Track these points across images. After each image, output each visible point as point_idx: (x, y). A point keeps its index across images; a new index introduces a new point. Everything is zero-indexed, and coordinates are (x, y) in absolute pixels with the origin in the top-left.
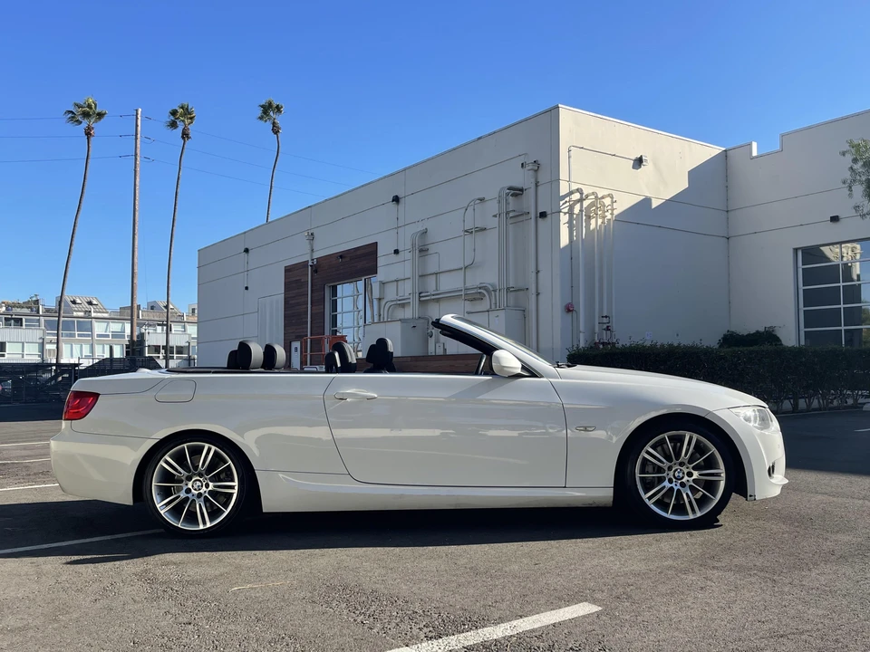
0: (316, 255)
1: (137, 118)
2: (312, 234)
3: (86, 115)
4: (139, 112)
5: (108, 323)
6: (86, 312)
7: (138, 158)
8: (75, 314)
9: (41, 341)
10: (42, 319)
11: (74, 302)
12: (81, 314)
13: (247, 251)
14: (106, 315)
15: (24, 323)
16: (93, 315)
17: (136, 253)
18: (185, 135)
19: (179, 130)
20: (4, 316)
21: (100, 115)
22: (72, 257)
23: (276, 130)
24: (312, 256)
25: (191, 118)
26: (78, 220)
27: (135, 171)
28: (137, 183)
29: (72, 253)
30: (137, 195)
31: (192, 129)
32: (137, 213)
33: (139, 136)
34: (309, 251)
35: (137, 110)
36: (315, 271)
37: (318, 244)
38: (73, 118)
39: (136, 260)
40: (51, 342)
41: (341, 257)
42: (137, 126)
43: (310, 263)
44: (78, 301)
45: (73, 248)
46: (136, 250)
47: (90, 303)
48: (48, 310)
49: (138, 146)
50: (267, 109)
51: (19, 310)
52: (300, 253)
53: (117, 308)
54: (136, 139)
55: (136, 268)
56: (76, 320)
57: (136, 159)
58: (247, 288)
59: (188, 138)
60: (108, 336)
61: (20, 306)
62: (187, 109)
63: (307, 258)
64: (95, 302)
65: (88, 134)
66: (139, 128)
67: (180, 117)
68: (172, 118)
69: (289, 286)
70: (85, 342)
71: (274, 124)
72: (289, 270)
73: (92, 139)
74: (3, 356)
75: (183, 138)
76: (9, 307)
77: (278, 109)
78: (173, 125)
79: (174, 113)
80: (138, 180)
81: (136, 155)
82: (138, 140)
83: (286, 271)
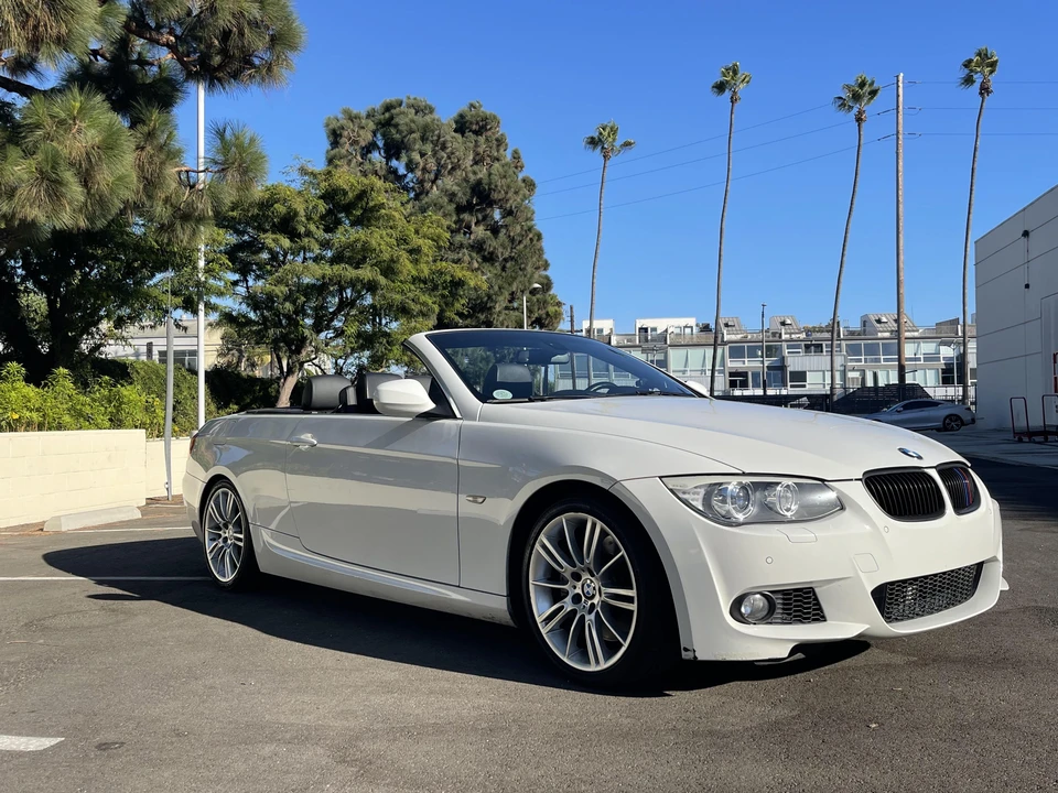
1: (898, 86)
3: (856, 97)
4: (901, 78)
5: (919, 343)
6: (893, 332)
7: (901, 137)
8: (880, 335)
9: (842, 368)
10: (844, 343)
11: (879, 321)
12: (887, 335)
13: (1026, 234)
14: (916, 334)
15: (825, 349)
17: (902, 257)
18: (984, 90)
19: (977, 86)
20: (803, 343)
22: (844, 269)
25: (993, 65)
27: (897, 153)
28: (900, 168)
29: (844, 265)
30: (900, 183)
31: (993, 80)
32: (901, 206)
33: (901, 108)
35: (897, 77)
38: (842, 104)
39: (901, 265)
40: (853, 370)
42: (898, 96)
44: (884, 320)
45: (844, 258)
46: (901, 252)
48: (852, 333)
49: (901, 121)
51: (818, 335)
53: (933, 325)
54: (898, 112)
55: (901, 274)
56: (880, 342)
57: (898, 138)
58: (1027, 286)
59: (988, 93)
60: (919, 359)
61: (821, 330)
62: (986, 55)
65: (859, 120)
66: (901, 99)
67: (978, 70)
68: (967, 71)
70: (894, 368)
73: (863, 125)
74: (804, 386)
75: (981, 94)
76: (808, 331)
78: (969, 81)
79: (967, 64)
80: (901, 163)
81: (898, 132)
82: (901, 113)
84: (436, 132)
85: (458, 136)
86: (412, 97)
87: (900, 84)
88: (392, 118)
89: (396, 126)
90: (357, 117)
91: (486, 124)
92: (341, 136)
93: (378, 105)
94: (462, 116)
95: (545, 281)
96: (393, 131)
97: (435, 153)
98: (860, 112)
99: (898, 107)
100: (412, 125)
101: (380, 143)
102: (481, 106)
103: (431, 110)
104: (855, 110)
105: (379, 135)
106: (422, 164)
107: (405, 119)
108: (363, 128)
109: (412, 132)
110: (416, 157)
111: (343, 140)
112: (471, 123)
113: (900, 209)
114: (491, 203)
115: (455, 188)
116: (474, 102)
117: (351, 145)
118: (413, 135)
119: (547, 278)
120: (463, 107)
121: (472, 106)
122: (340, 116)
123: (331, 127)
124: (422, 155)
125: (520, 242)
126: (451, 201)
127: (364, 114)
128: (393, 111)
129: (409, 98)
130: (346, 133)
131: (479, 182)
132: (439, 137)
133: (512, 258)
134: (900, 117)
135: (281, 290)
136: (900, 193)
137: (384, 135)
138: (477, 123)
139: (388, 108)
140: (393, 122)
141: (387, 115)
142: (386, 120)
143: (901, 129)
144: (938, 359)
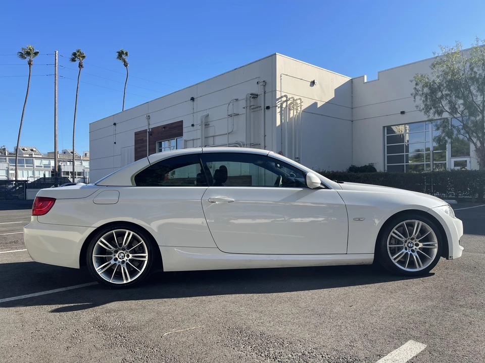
0: (151, 127)
1: (56, 56)
2: (149, 116)
3: (28, 54)
4: (57, 53)
5: (42, 160)
6: (30, 155)
7: (57, 76)
8: (24, 155)
9: (7, 169)
10: (7, 158)
11: (24, 150)
12: (28, 156)
13: (115, 124)
14: (40, 156)
16: (34, 156)
17: (57, 125)
18: (80, 66)
19: (77, 63)
21: (36, 53)
22: (22, 126)
23: (126, 65)
24: (149, 127)
25: (84, 57)
26: (25, 107)
27: (55, 83)
28: (56, 89)
29: (22, 124)
31: (84, 62)
33: (57, 65)
34: (147, 125)
35: (55, 52)
36: (151, 134)
37: (152, 121)
38: (22, 56)
39: (56, 128)
40: (12, 170)
41: (164, 127)
42: (56, 60)
43: (148, 131)
44: (26, 149)
45: (23, 122)
46: (56, 123)
47: (32, 150)
48: (10, 154)
49: (57, 70)
50: (120, 54)
52: (143, 125)
53: (46, 153)
54: (55, 66)
55: (56, 132)
56: (25, 158)
57: (55, 77)
58: (115, 143)
59: (82, 67)
60: (42, 167)
62: (81, 53)
63: (146, 128)
64: (34, 150)
65: (30, 64)
67: (78, 57)
68: (73, 57)
69: (137, 142)
70: (30, 169)
71: (125, 61)
72: (136, 134)
73: (31, 66)
77: (126, 54)
78: (73, 60)
79: (74, 54)
81: (55, 74)
82: (57, 67)
83: (135, 134)
98: (30, 61)
99: (56, 64)
104: (28, 59)
134: (57, 68)
136: (56, 99)
144: (50, 167)
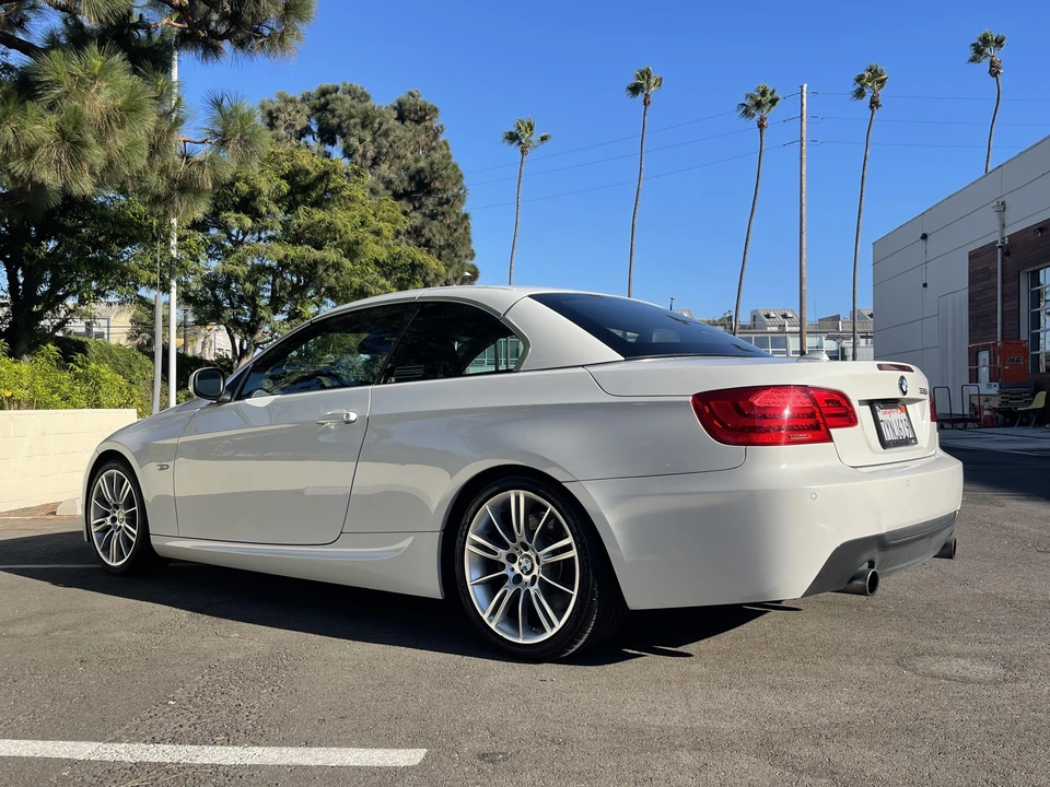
0: (1009, 231)
1: (802, 96)
2: (1003, 204)
3: (759, 105)
4: (805, 89)
6: (780, 326)
7: (804, 143)
8: (769, 329)
11: (768, 316)
12: (775, 329)
13: (924, 237)
16: (788, 329)
18: (874, 104)
19: (867, 99)
21: (774, 102)
22: (746, 268)
23: (995, 72)
24: (1002, 232)
25: (882, 81)
26: (751, 225)
27: (801, 158)
28: (804, 172)
29: (746, 263)
30: (804, 186)
31: (882, 95)
32: (804, 208)
33: (804, 116)
34: (998, 228)
35: (802, 87)
36: (1007, 253)
37: (1010, 216)
38: (746, 111)
39: (804, 263)
41: (1041, 230)
42: (802, 105)
43: (999, 244)
44: (773, 315)
46: (804, 251)
47: (785, 316)
48: (743, 327)
49: (804, 128)
50: (982, 46)
52: (987, 231)
53: (816, 321)
54: (802, 120)
56: (770, 336)
57: (802, 144)
58: (925, 285)
59: (878, 106)
62: (876, 71)
63: (996, 237)
64: (789, 315)
65: (761, 126)
66: (805, 108)
67: (869, 84)
68: (858, 86)
69: (974, 277)
71: (993, 63)
72: (973, 256)
73: (765, 131)
75: (871, 107)
77: (1000, 42)
78: (860, 94)
79: (859, 79)
80: (804, 168)
81: (802, 139)
82: (804, 122)
83: (970, 258)
84: (377, 121)
85: (397, 123)
86: (348, 84)
87: (804, 94)
88: (327, 103)
89: (333, 111)
90: (292, 101)
91: (426, 115)
92: (277, 118)
93: (314, 90)
94: (400, 104)
95: (472, 270)
96: (330, 116)
97: (374, 141)
98: (762, 119)
99: (802, 115)
100: (352, 110)
101: (315, 128)
102: (419, 96)
103: (367, 98)
104: (757, 117)
105: (313, 120)
106: (361, 151)
107: (343, 105)
108: (298, 112)
109: (351, 117)
110: (354, 141)
111: (279, 122)
112: (410, 112)
113: (804, 211)
114: (429, 193)
115: (393, 176)
116: (413, 91)
117: (286, 128)
118: (352, 121)
119: (474, 267)
120: (403, 95)
121: (411, 94)
122: (275, 99)
123: (267, 108)
124: (361, 141)
125: (456, 230)
126: (387, 188)
127: (299, 98)
128: (328, 96)
129: (345, 84)
130: (282, 116)
131: (420, 171)
132: (381, 124)
133: (449, 246)
134: (804, 125)
135: (241, 270)
136: (803, 195)
137: (319, 120)
138: (416, 113)
139: (324, 93)
140: (329, 107)
141: (323, 100)
142: (322, 104)
143: (804, 136)
